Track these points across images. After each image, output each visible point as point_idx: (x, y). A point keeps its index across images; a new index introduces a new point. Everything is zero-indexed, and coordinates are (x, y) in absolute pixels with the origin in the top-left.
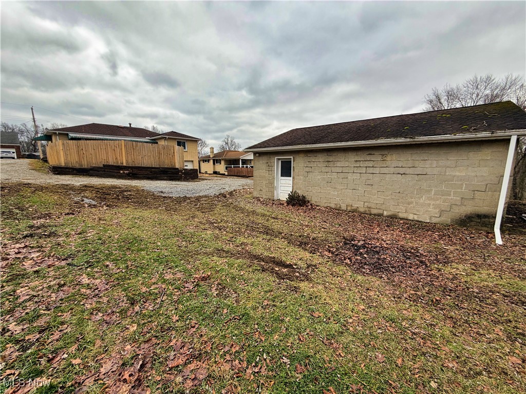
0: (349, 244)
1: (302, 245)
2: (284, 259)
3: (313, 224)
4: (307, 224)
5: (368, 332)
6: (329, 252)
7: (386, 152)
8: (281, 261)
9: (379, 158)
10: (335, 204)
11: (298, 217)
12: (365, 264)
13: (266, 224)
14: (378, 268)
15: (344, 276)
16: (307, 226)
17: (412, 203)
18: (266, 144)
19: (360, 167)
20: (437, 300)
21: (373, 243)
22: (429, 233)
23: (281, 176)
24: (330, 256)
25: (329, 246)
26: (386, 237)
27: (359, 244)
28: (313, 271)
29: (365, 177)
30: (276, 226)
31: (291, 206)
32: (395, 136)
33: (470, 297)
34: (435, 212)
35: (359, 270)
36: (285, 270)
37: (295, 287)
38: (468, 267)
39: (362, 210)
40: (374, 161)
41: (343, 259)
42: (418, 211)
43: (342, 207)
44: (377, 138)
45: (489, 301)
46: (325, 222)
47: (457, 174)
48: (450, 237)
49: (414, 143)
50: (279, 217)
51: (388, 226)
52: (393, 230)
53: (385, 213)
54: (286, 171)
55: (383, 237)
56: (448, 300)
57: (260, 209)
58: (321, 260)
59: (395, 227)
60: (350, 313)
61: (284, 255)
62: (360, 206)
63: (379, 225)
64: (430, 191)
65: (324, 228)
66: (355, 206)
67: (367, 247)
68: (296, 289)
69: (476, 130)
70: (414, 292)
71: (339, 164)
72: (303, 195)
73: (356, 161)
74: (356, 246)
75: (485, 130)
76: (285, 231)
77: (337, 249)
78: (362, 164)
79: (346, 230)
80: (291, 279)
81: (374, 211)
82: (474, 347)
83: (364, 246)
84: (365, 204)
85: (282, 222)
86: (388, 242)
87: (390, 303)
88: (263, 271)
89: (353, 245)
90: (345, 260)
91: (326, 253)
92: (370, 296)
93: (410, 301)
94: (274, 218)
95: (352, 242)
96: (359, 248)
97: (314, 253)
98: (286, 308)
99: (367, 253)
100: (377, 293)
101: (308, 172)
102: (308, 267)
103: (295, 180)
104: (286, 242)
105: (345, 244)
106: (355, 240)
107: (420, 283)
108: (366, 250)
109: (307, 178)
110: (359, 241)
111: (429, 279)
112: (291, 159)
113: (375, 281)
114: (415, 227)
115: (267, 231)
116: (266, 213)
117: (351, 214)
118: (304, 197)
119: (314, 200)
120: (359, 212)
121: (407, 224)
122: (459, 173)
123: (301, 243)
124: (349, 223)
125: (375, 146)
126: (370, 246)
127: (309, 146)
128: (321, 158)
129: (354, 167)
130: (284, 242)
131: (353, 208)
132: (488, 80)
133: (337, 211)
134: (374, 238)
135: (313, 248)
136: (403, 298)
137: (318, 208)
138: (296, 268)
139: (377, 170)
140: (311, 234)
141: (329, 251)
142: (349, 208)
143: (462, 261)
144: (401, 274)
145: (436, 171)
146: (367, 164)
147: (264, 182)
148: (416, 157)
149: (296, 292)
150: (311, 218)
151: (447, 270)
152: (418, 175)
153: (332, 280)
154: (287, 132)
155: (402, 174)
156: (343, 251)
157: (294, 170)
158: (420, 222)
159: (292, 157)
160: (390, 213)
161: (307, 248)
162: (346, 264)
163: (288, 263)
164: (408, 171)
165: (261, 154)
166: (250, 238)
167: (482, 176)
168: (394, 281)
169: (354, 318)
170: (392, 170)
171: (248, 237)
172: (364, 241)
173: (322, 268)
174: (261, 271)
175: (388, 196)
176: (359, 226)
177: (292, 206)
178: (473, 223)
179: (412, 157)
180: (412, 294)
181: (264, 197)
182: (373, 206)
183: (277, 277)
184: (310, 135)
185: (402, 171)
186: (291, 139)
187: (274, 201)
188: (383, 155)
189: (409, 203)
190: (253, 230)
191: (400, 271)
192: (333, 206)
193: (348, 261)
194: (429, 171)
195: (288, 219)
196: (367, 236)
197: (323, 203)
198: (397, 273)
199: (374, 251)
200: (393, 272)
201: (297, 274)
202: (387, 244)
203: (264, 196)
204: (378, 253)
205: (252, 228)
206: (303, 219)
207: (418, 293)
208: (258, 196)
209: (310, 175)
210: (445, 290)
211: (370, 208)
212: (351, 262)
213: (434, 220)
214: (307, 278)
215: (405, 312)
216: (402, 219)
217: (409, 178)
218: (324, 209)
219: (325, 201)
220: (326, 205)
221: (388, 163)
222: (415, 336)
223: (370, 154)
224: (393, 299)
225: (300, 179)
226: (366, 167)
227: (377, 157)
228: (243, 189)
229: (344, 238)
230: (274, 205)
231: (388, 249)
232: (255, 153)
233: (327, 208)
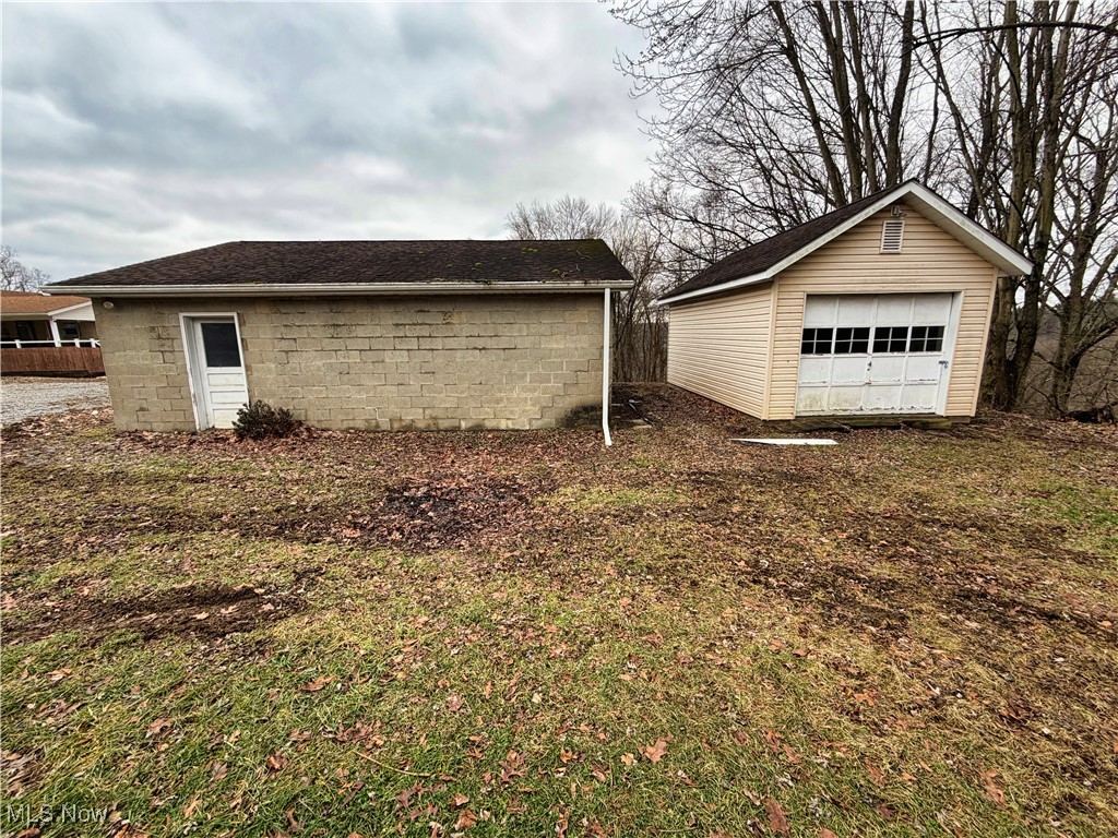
0: (398, 499)
1: (285, 529)
2: (225, 580)
3: (312, 473)
4: (296, 476)
5: (433, 665)
6: (355, 528)
7: (449, 308)
8: (216, 590)
9: (439, 319)
10: (366, 420)
11: (272, 466)
12: (431, 530)
13: (167, 500)
14: (454, 530)
15: (388, 570)
16: (297, 482)
17: (501, 400)
18: (136, 276)
19: (406, 337)
20: (540, 555)
21: (444, 484)
22: (530, 446)
23: (209, 365)
24: (355, 536)
25: (354, 516)
26: (466, 469)
27: (419, 494)
28: (313, 583)
29: (418, 357)
30: (202, 500)
31: (250, 441)
32: (461, 278)
33: (579, 532)
34: (534, 411)
35: (420, 548)
36: (231, 608)
37: (258, 643)
38: (577, 487)
39: (421, 425)
40: (430, 325)
41: (386, 533)
42: (512, 412)
43: (380, 424)
44: (429, 278)
45: (600, 531)
46: (344, 463)
47: (555, 346)
48: (556, 448)
49: (491, 292)
50: (212, 475)
51: (469, 447)
52: (477, 454)
53: (463, 425)
54: (222, 350)
55: (462, 470)
56: (556, 549)
57: (141, 463)
58: (333, 551)
59: (481, 448)
60: (400, 642)
61: (227, 571)
62: (416, 416)
63: (454, 450)
64: (523, 377)
65: (341, 478)
66: (408, 418)
67: (434, 497)
68: (261, 648)
69: (569, 277)
70: (509, 554)
71: (360, 332)
72: (281, 410)
73: (397, 325)
74: (413, 499)
75: (578, 279)
76: (233, 509)
77: (373, 517)
78: (408, 331)
79: (390, 472)
80: (248, 627)
81: (444, 424)
82: (585, 606)
83: (427, 497)
84: (427, 412)
85: (222, 486)
86: (469, 477)
87: (472, 589)
88: (147, 639)
89: (407, 499)
90: (390, 534)
91: (348, 532)
92: (438, 590)
93: (505, 571)
94: (194, 481)
95: (406, 494)
96: (419, 501)
97: (318, 541)
98: (230, 709)
99: (434, 507)
100: (451, 579)
101: (287, 352)
102: (298, 580)
103: (255, 374)
104: (234, 536)
105: (391, 500)
106: (410, 489)
107: (519, 535)
108: (431, 502)
109: (288, 367)
110: (418, 488)
111: (531, 522)
112: (232, 318)
113: (449, 558)
114: (511, 441)
115: (170, 522)
116: (165, 470)
117: (401, 436)
118: (286, 414)
119: (314, 418)
120: (416, 429)
121: (498, 438)
122: (556, 345)
123: (282, 527)
124: (396, 455)
125: (428, 296)
126: (439, 492)
127: (277, 287)
128: (316, 319)
129: (395, 337)
130: (229, 536)
131: (404, 424)
132: (582, 207)
133: (371, 435)
134: (446, 476)
135: (315, 528)
136: (494, 571)
137: (326, 434)
138: (265, 593)
139: (438, 343)
140: (307, 499)
141: (355, 526)
142: (396, 425)
143: (570, 481)
144: (491, 529)
145: (528, 342)
146: (419, 331)
147: (152, 387)
148: (498, 318)
149: (262, 653)
150: (309, 460)
151: (555, 501)
152: (504, 349)
153: (359, 588)
154: (214, 248)
155: (480, 350)
156: (386, 518)
157: (245, 348)
158: (517, 431)
159: (235, 315)
160: (470, 424)
161: (299, 534)
162: (393, 541)
163: (239, 588)
164: (490, 343)
165: (123, 303)
166: (99, 556)
167: (582, 348)
168: (480, 546)
169: (405, 650)
170: (464, 342)
171: (91, 555)
172: (428, 485)
173: (334, 570)
174: (141, 641)
175: (463, 392)
176: (419, 457)
177: (255, 439)
178: (580, 422)
179: (491, 318)
180: (507, 559)
181: (159, 427)
182: (439, 413)
183: (200, 638)
184: (281, 261)
185: (480, 343)
186: (226, 267)
187: (194, 434)
188: (445, 313)
189: (498, 401)
190: (113, 531)
191: (489, 525)
192: (361, 425)
193: (397, 536)
194: (519, 342)
195: (240, 474)
196: (433, 475)
197: (339, 424)
198: (486, 530)
199: (445, 500)
200: (480, 530)
201: (268, 607)
202: (468, 481)
203: (158, 423)
204: (453, 501)
205: (109, 526)
206: (286, 467)
207: (515, 553)
208: (135, 426)
209: (295, 360)
210: (551, 533)
211: (435, 418)
212: (404, 536)
213: (536, 424)
214: (296, 606)
215: (496, 595)
216: (490, 431)
217: (492, 356)
218: (341, 435)
219: (340, 417)
220: (345, 425)
221: (457, 329)
222: (511, 631)
223: (421, 311)
224: (477, 580)
225: (269, 371)
226: (418, 337)
227: (434, 317)
228: (73, 412)
229: (388, 489)
230: (194, 446)
231: (469, 489)
232: (98, 301)
233: (347, 430)
